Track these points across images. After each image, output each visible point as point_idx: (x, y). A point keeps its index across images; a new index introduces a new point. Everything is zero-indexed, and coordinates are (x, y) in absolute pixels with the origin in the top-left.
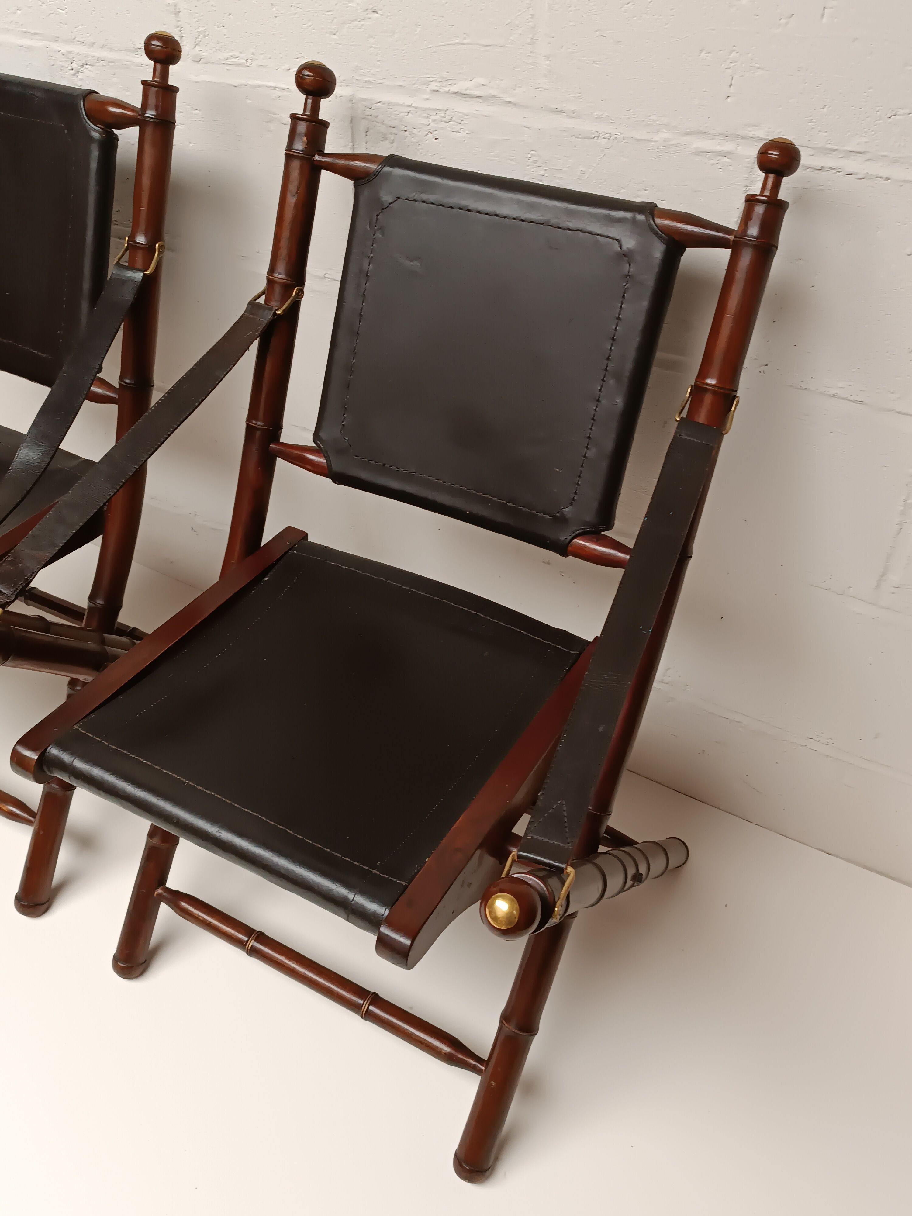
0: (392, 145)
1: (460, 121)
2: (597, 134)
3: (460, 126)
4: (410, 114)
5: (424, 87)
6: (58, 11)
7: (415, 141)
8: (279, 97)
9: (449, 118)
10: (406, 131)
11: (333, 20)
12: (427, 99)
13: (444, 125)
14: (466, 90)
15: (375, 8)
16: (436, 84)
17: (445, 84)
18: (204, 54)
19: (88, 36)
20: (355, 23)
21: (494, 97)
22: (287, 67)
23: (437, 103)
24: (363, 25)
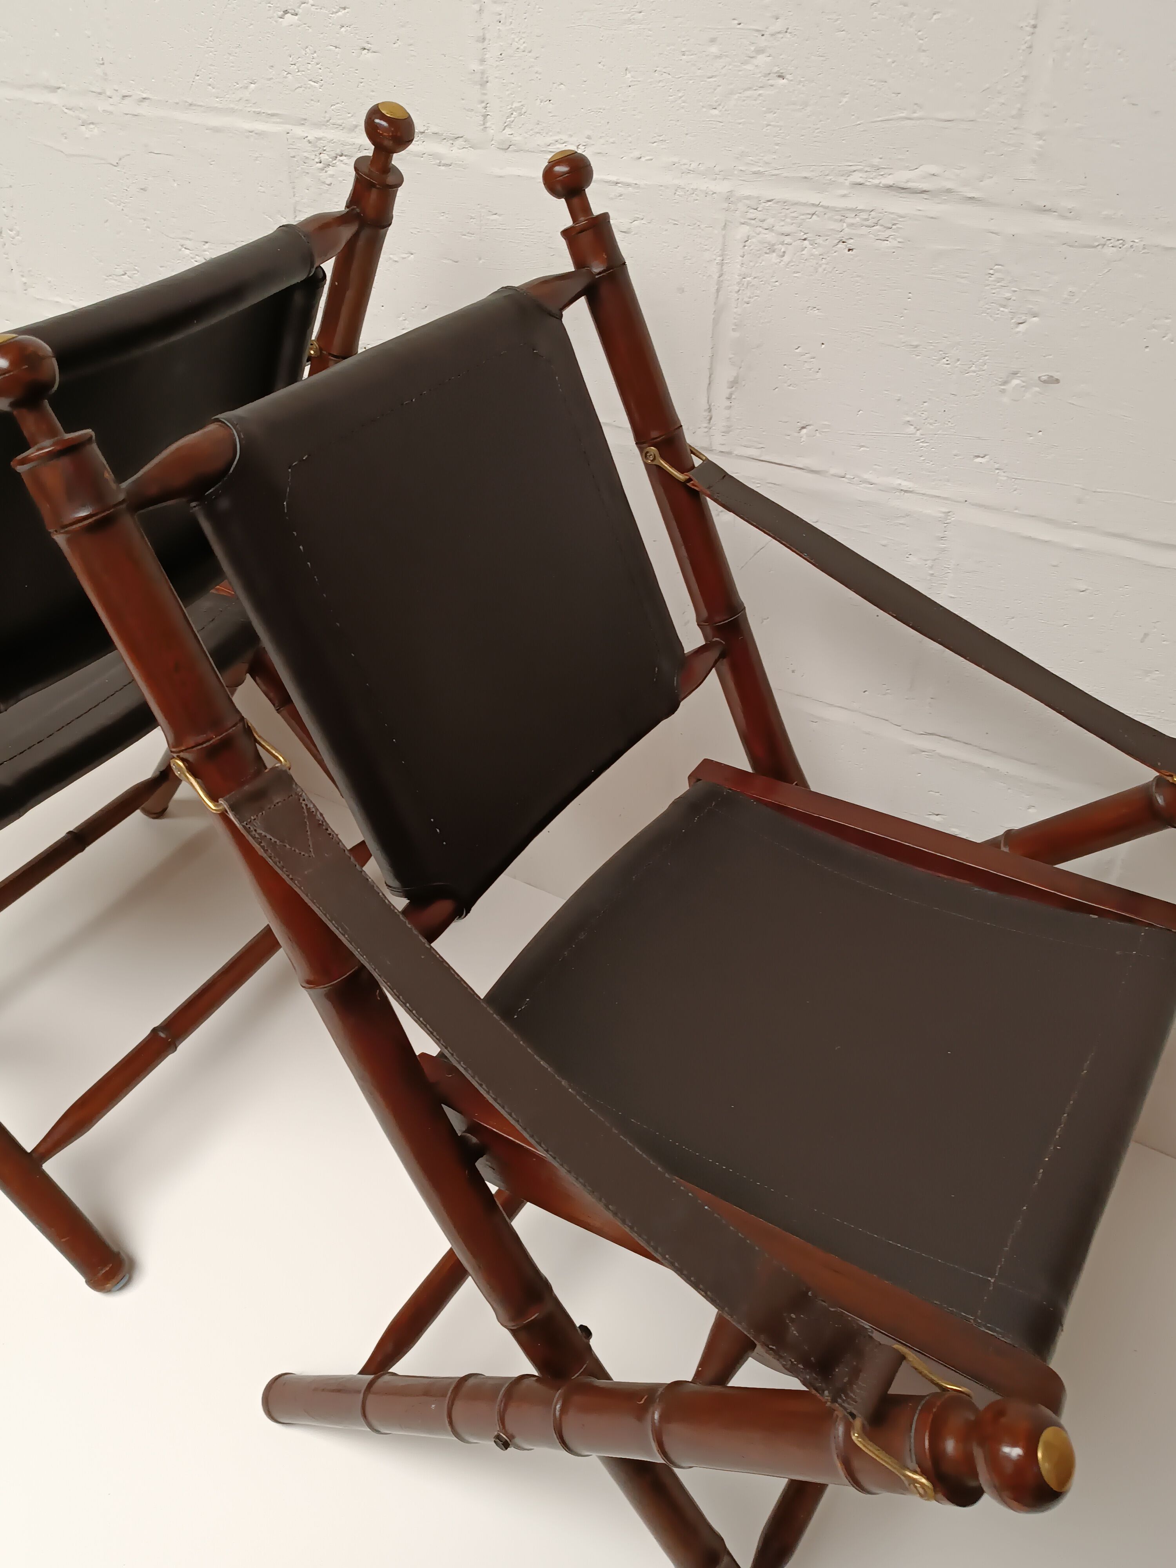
0: (782, 259)
1: (890, 225)
2: (1103, 241)
3: (889, 232)
4: (814, 216)
5: (841, 179)
6: (309, 84)
7: (817, 253)
8: (621, 195)
9: (875, 221)
10: (805, 239)
11: (715, 90)
12: (844, 196)
13: (864, 230)
14: (907, 182)
15: (781, 71)
16: (861, 175)
17: (874, 174)
18: (514, 138)
19: (349, 117)
20: (748, 93)
21: (949, 191)
22: (637, 154)
23: (859, 201)
24: (760, 95)
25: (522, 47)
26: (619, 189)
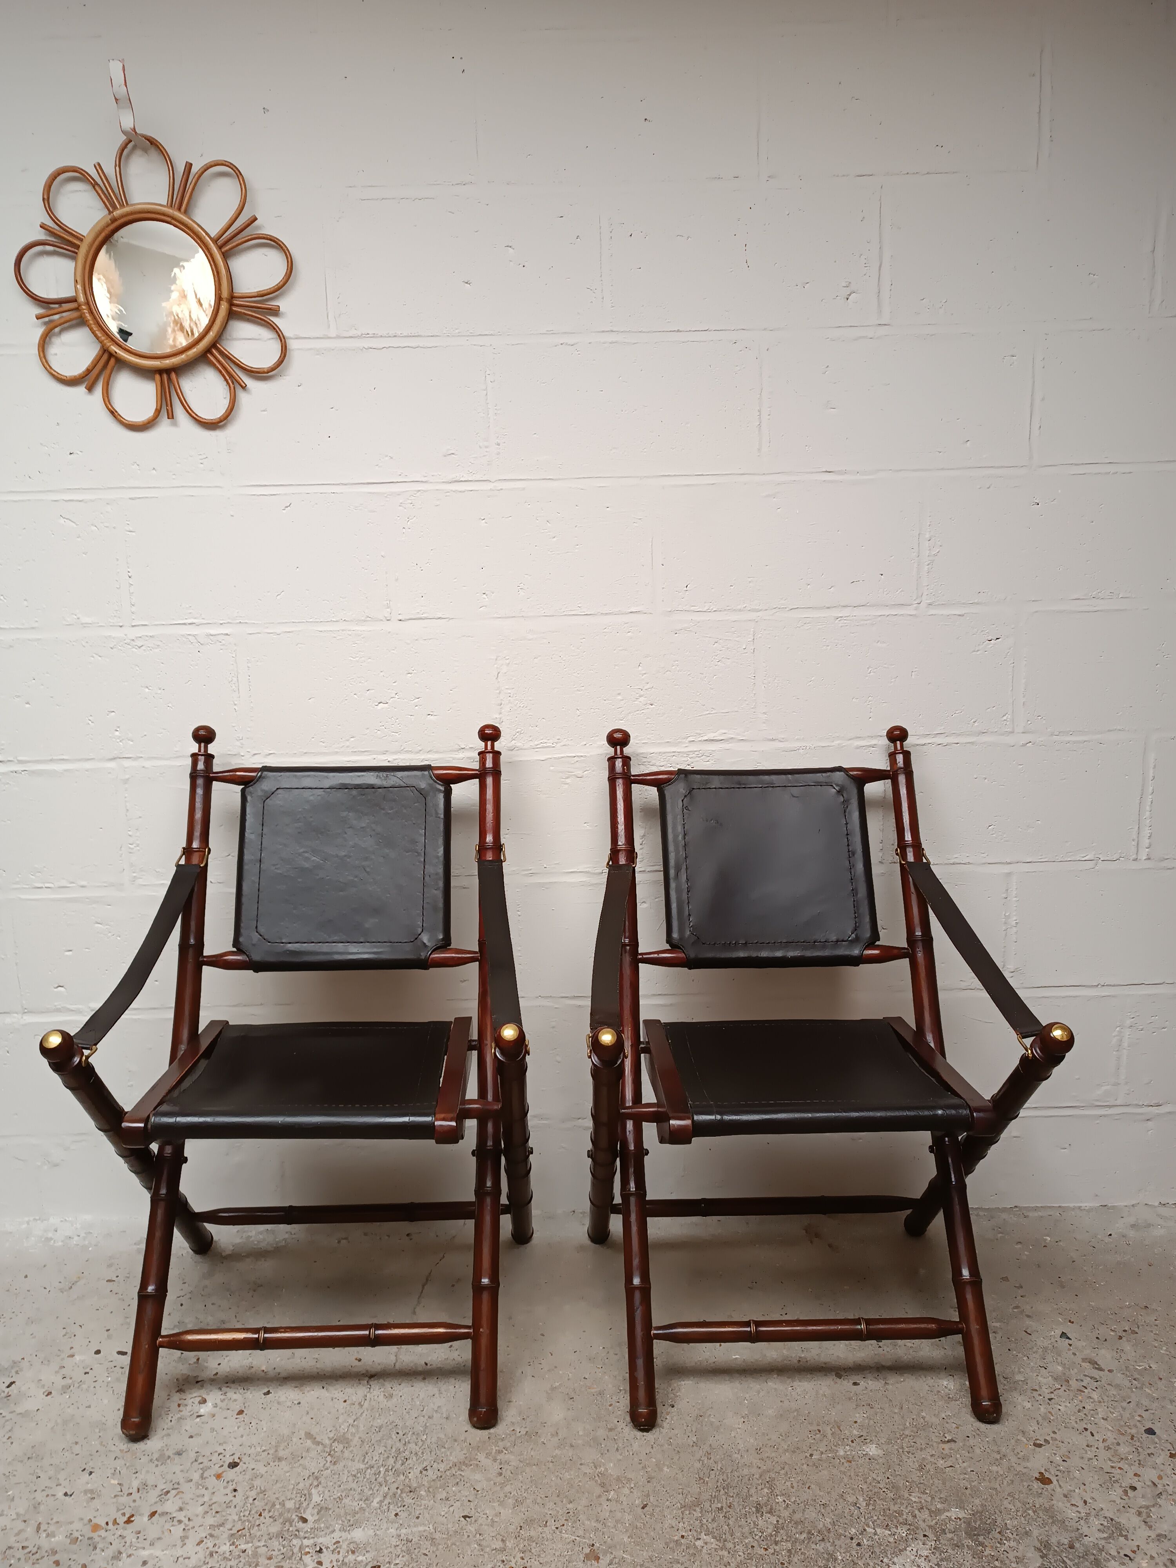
1: (709, 755)
2: (798, 747)
3: (709, 758)
5: (684, 740)
9: (703, 754)
12: (687, 746)
13: (698, 759)
14: (714, 737)
20: (637, 712)
21: (732, 738)
25: (522, 706)
26: (576, 759)
